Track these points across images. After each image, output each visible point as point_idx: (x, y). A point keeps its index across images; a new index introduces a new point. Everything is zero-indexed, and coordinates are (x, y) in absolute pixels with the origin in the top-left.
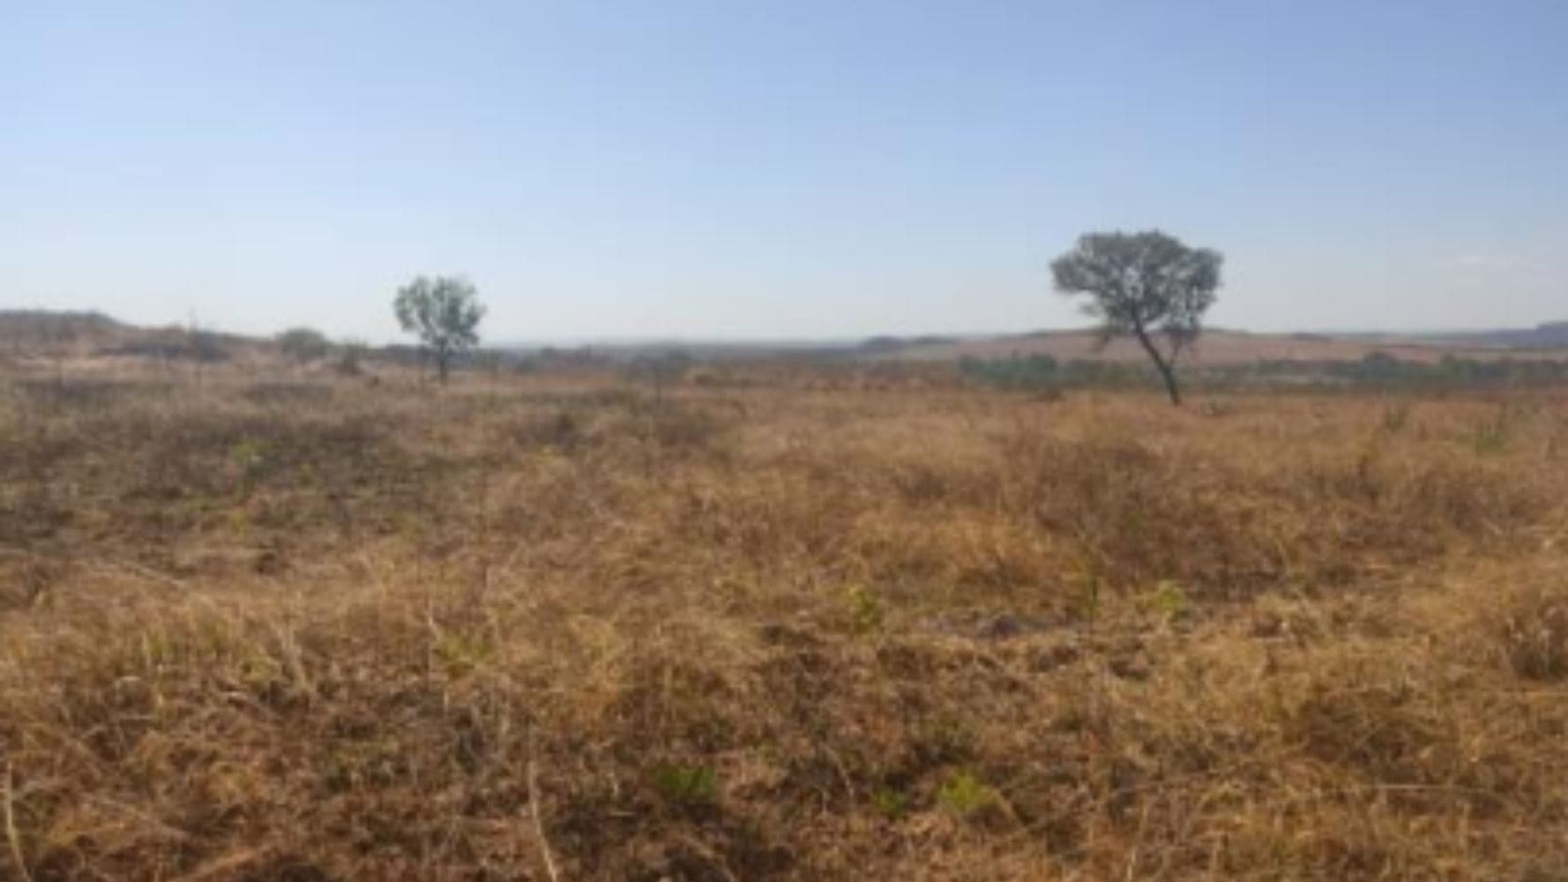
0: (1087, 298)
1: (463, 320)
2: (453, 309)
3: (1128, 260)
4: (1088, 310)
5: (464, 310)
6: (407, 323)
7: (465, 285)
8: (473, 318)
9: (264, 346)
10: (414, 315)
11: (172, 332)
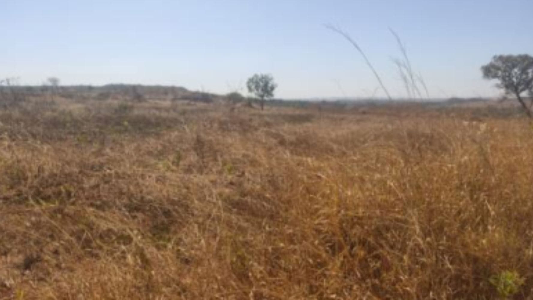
0: (498, 81)
1: (269, 89)
2: (266, 85)
3: (514, 66)
4: (498, 86)
5: (270, 85)
6: (250, 89)
7: (270, 77)
8: (272, 88)
9: (224, 98)
10: (253, 87)
11: (197, 93)
